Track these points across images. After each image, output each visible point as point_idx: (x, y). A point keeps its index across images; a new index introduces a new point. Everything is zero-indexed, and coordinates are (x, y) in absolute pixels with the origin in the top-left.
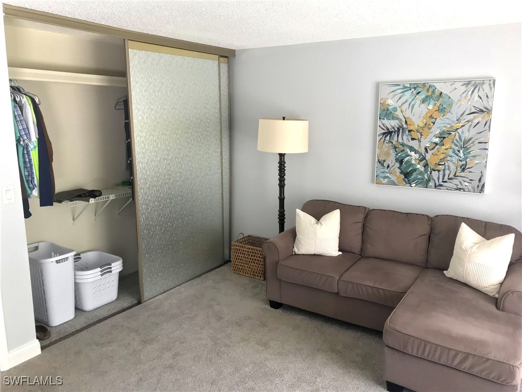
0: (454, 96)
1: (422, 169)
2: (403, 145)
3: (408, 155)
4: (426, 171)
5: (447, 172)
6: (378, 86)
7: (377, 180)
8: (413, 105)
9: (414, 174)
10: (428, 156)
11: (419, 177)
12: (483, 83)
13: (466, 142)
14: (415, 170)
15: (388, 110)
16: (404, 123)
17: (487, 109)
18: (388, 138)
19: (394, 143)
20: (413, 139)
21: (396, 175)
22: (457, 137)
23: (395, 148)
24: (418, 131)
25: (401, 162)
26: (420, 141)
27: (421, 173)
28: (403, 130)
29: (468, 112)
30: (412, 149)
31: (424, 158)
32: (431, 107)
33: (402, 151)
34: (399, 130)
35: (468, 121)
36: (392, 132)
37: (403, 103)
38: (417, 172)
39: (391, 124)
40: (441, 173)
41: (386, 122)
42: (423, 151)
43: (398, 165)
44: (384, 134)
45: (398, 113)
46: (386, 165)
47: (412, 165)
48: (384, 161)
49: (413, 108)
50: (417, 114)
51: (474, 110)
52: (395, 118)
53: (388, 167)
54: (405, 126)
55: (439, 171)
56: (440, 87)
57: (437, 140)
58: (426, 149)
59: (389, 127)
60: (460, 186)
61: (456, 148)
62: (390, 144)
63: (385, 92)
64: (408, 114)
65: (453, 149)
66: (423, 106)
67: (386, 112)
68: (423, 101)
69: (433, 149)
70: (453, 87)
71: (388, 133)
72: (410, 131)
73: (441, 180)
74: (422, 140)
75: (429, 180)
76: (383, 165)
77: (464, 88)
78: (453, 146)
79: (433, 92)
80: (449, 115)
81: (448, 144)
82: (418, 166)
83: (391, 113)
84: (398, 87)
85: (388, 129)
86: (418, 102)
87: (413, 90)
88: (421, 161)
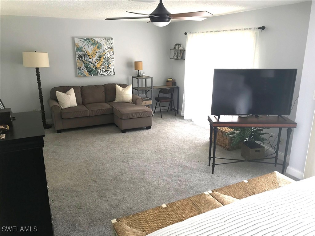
0: (102, 43)
1: (95, 69)
2: (87, 61)
3: (89, 65)
4: (96, 70)
5: (103, 69)
6: (73, 39)
7: (77, 75)
8: (88, 46)
9: (92, 71)
10: (96, 64)
11: (94, 72)
12: (110, 39)
13: (108, 59)
14: (92, 70)
15: (79, 48)
16: (86, 53)
17: (112, 47)
18: (81, 59)
19: (83, 60)
20: (90, 59)
21: (86, 73)
22: (105, 57)
23: (84, 62)
24: (91, 56)
25: (87, 68)
26: (92, 59)
27: (95, 71)
28: (86, 55)
29: (107, 49)
30: (90, 62)
31: (95, 65)
32: (94, 47)
33: (87, 63)
34: (85, 55)
35: (107, 52)
36: (82, 56)
37: (85, 45)
38: (93, 71)
39: (81, 53)
40: (101, 70)
41: (79, 52)
42: (94, 63)
43: (86, 69)
44: (79, 57)
45: (83, 49)
46: (81, 69)
47: (91, 68)
48: (80, 68)
49: (88, 47)
50: (90, 49)
51: (108, 48)
52: (82, 51)
53: (82, 70)
54: (86, 54)
55: (100, 69)
56: (98, 40)
57: (98, 58)
58: (95, 62)
59: (81, 54)
60: (108, 74)
61: (105, 61)
62: (82, 61)
63: (77, 41)
64: (87, 49)
65: (104, 61)
66: (92, 46)
67: (79, 49)
68: (92, 45)
69: (97, 62)
70: (101, 40)
71: (80, 57)
72: (88, 56)
73: (101, 73)
74: (93, 59)
75: (97, 73)
76: (80, 69)
77: (104, 40)
78: (104, 60)
79: (95, 41)
80: (101, 50)
81: (102, 60)
82: (93, 68)
83: (80, 49)
84: (82, 39)
85: (80, 55)
86: (90, 45)
87: (87, 40)
88: (94, 66)
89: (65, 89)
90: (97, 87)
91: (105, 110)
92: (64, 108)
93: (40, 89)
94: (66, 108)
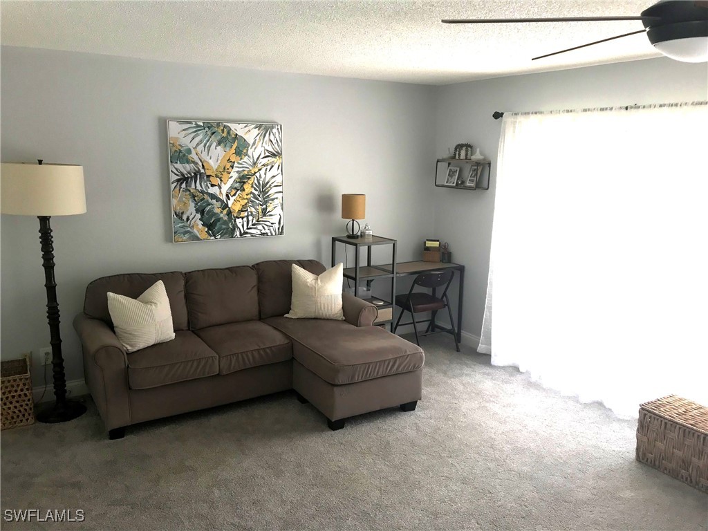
0: (250, 138)
1: (226, 218)
2: (202, 192)
3: (209, 204)
4: (230, 219)
5: (250, 218)
6: (163, 124)
7: (171, 236)
8: (209, 147)
9: (218, 223)
10: (230, 203)
11: (224, 227)
12: (273, 128)
13: (264, 186)
14: (219, 220)
15: (180, 151)
16: (201, 168)
17: (278, 152)
18: (184, 185)
19: (192, 191)
20: (213, 185)
21: (199, 228)
22: (256, 181)
23: (194, 196)
24: (217, 176)
25: (202, 213)
26: (220, 188)
27: (225, 223)
28: (200, 175)
29: (262, 156)
30: (213, 196)
31: (227, 206)
32: (227, 149)
33: (202, 200)
34: (197, 175)
35: (264, 165)
36: (188, 178)
37: (198, 145)
38: (221, 222)
39: (185, 168)
40: (245, 219)
41: (178, 165)
42: (224, 198)
43: (199, 216)
44: (178, 181)
45: (193, 156)
46: (185, 218)
47: (215, 214)
48: (183, 213)
49: (209, 150)
50: (214, 157)
51: (267, 154)
52: (188, 161)
53: (188, 219)
54: (202, 171)
55: (242, 218)
56: (238, 129)
57: (237, 185)
58: (227, 196)
59: (185, 172)
60: (263, 231)
61: (256, 193)
62: (188, 193)
63: (174, 129)
64: (204, 156)
65: (254, 194)
66: (219, 148)
67: (181, 155)
68: (219, 143)
69: (234, 195)
70: (247, 129)
71: (183, 179)
72: (208, 176)
73: (245, 227)
74: (223, 185)
75: (233, 230)
76: (181, 218)
77: (256, 131)
78: (254, 191)
79: (229, 133)
80: (246, 159)
81: (247, 187)
82: (222, 215)
83: (184, 155)
84: (189, 125)
85: (183, 174)
86: (215, 144)
87: (207, 129)
88: (223, 209)
89: (136, 285)
90: (234, 272)
91: (268, 350)
92: (135, 350)
93: (51, 287)
94: (141, 347)
